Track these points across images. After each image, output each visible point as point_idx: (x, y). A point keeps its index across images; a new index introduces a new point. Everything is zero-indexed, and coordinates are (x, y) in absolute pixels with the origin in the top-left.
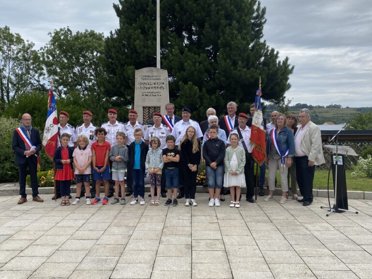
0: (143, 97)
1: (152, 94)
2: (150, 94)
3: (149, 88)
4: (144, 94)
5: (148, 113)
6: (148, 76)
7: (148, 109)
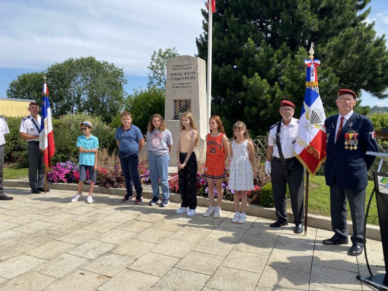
0: (174, 89)
2: (180, 85)
3: (180, 79)
4: (175, 86)
5: (179, 107)
6: (179, 66)
7: (180, 102)
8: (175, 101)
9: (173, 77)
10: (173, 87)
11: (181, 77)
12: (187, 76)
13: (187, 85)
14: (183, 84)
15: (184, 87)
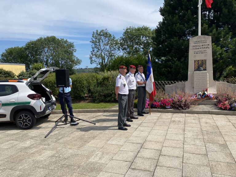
0: (195, 54)
2: (199, 52)
5: (197, 64)
6: (198, 41)
7: (198, 61)
8: (195, 61)
9: (194, 48)
10: (194, 53)
11: (200, 47)
12: (204, 47)
13: (204, 52)
14: (201, 51)
15: (201, 53)
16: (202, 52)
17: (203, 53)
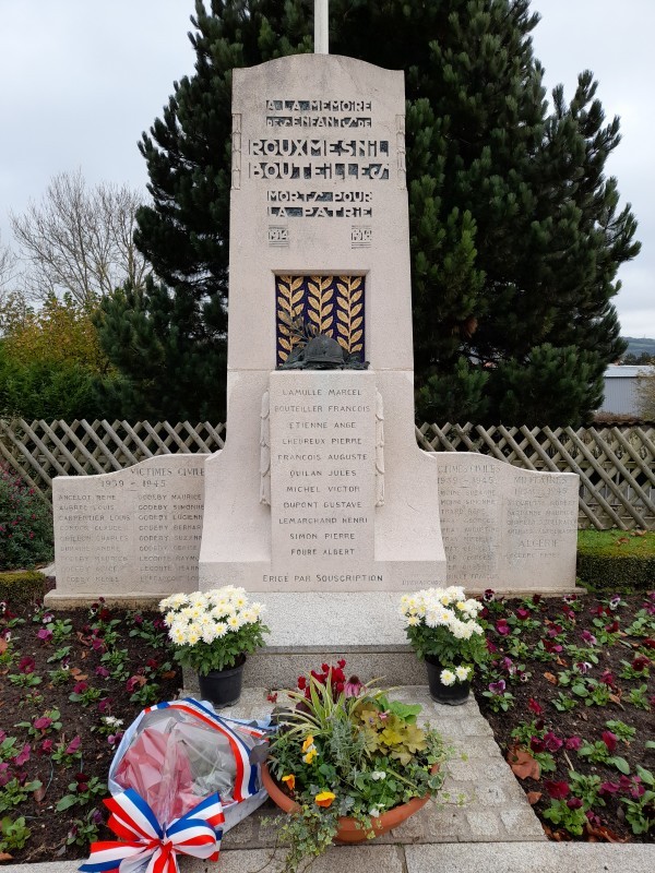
0: (275, 220)
1: (321, 205)
2: (312, 203)
3: (308, 171)
4: (283, 204)
6: (304, 104)
7: (304, 287)
9: (271, 159)
11: (314, 161)
13: (347, 205)
14: (327, 196)
15: (330, 213)
16: (334, 206)
17: (340, 213)
